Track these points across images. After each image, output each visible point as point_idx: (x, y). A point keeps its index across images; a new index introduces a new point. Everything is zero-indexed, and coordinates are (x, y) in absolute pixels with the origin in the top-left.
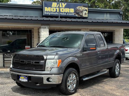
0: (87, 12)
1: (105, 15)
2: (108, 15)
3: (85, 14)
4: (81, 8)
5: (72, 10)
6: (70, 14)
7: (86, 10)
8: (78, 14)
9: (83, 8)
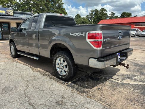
0: (13, 13)
1: (24, 15)
2: (25, 15)
3: (12, 14)
4: (8, 11)
5: (4, 12)
6: (3, 14)
7: (12, 12)
8: (7, 13)
9: (10, 11)
